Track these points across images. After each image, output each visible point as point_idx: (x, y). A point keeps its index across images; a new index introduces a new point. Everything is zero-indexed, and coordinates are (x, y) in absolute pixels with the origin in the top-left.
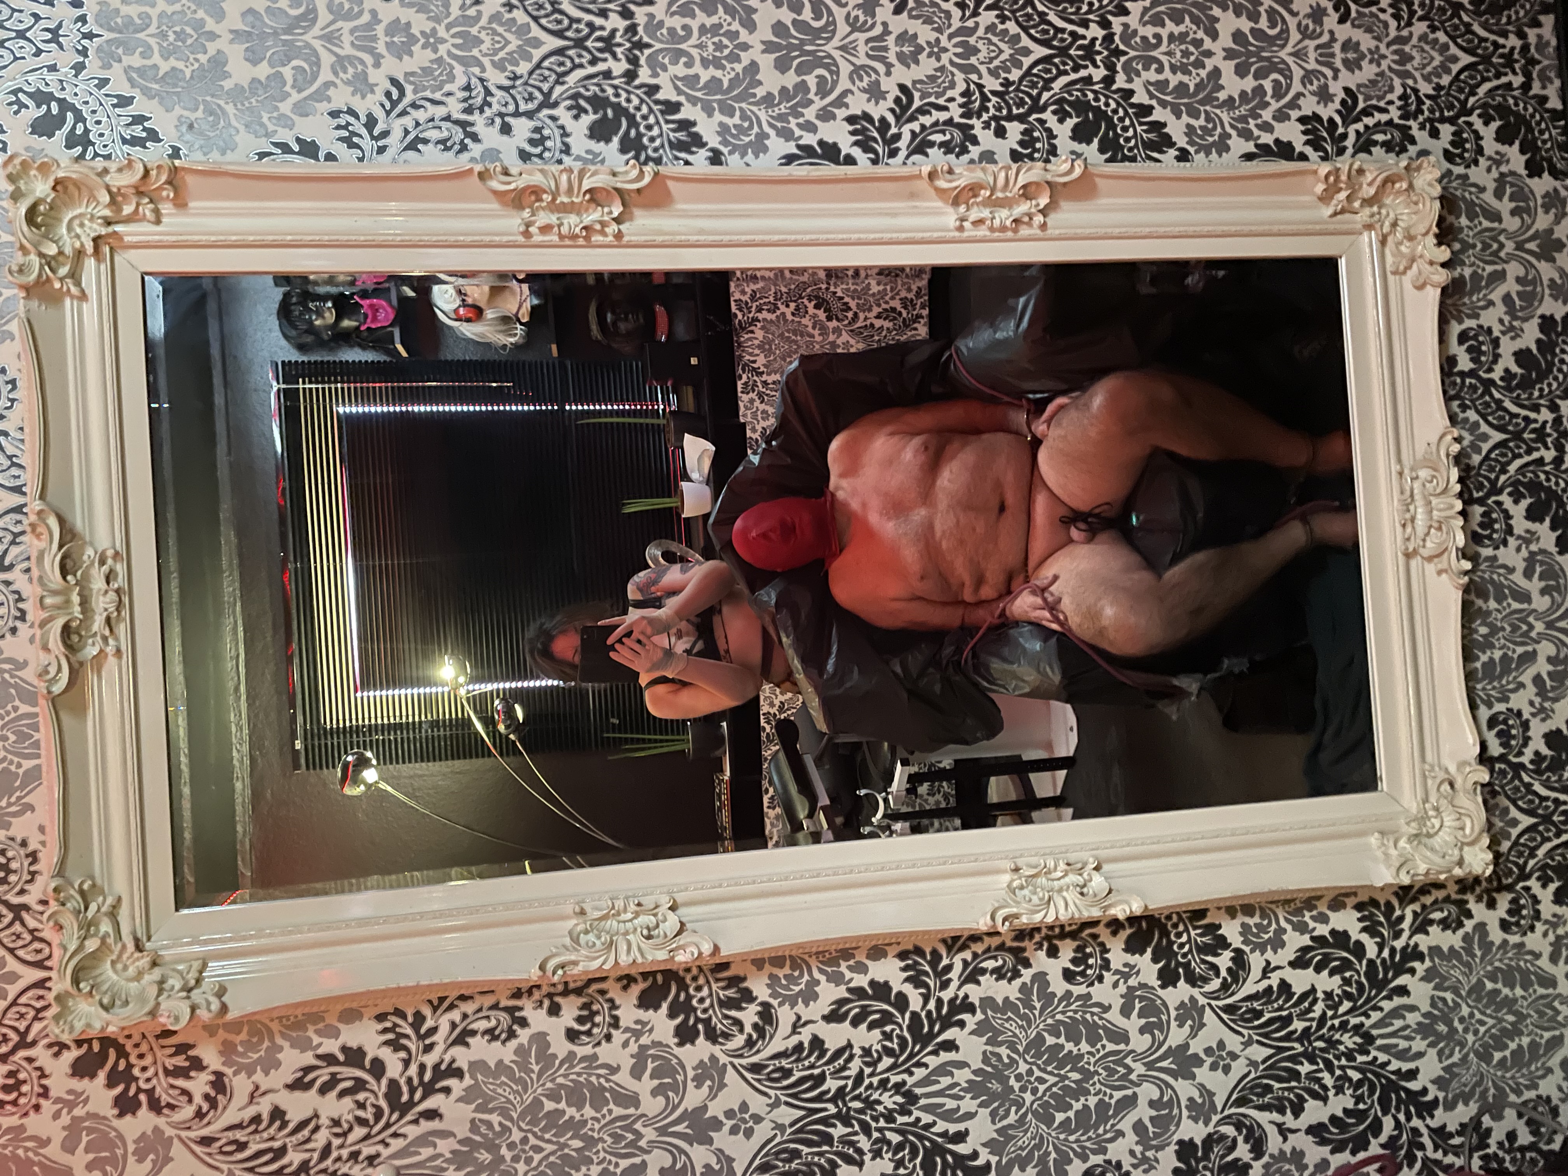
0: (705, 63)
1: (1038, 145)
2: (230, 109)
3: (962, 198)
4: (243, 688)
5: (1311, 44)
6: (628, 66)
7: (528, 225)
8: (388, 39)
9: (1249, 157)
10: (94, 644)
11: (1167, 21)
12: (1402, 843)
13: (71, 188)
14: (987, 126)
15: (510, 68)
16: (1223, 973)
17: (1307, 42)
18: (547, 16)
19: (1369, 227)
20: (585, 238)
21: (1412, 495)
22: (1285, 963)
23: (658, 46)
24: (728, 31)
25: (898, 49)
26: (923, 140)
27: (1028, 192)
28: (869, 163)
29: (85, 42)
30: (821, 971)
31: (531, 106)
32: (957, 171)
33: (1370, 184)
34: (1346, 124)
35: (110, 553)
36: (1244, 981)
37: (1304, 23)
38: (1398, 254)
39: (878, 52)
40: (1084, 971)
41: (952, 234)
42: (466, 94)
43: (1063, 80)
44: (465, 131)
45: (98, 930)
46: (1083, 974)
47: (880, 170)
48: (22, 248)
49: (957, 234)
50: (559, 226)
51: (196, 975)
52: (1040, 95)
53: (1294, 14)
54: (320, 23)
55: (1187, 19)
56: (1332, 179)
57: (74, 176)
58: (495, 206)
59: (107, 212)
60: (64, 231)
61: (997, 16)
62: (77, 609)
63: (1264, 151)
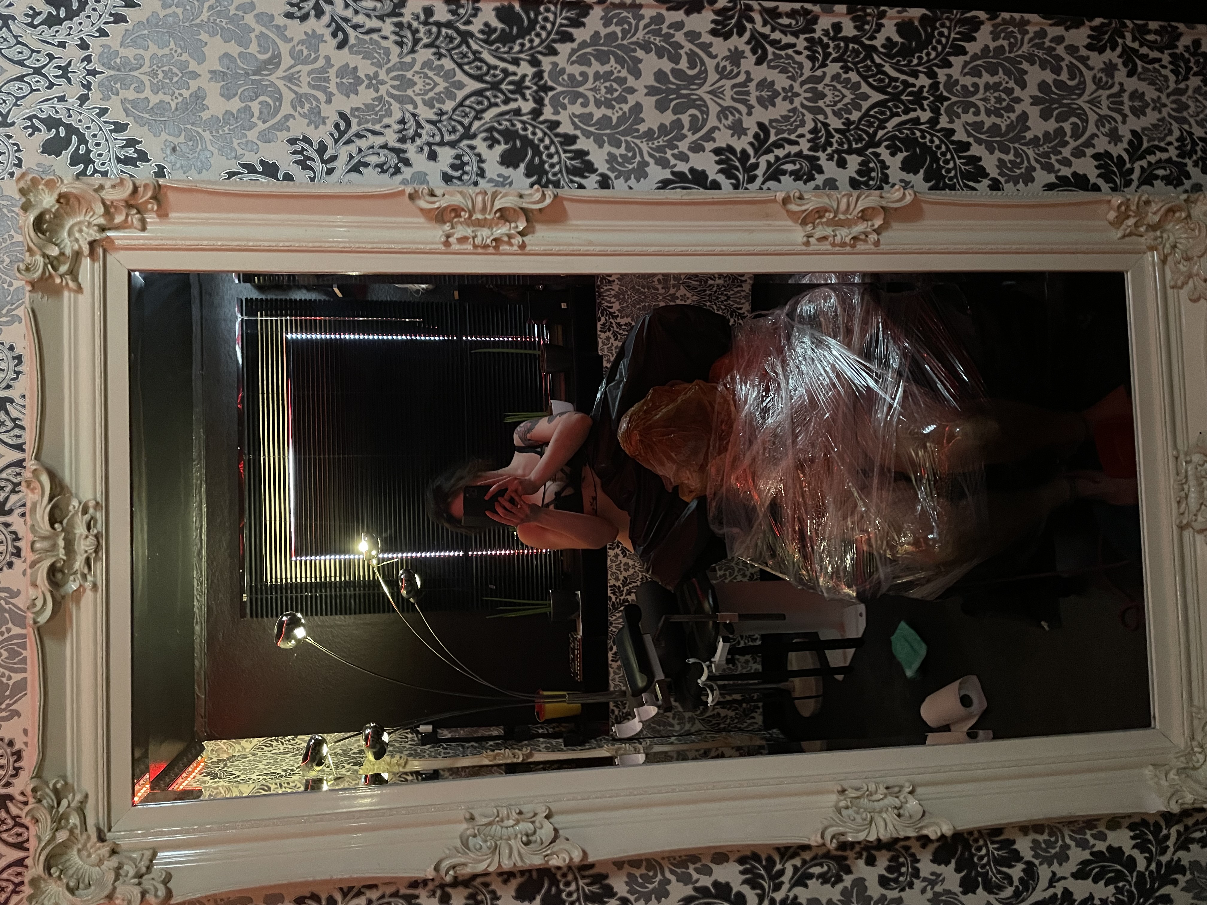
0: (598, 104)
1: (873, 174)
2: (207, 135)
3: (809, 219)
4: (204, 552)
5: (1104, 93)
6: (534, 105)
7: (448, 236)
8: (338, 80)
9: (1050, 187)
10: (74, 580)
11: (984, 73)
12: (1172, 775)
13: (72, 200)
14: (830, 158)
15: (437, 105)
16: (1016, 883)
17: (1100, 92)
18: (469, 63)
19: (1152, 249)
20: (494, 247)
21: (1186, 477)
22: (1068, 875)
23: (560, 89)
24: (618, 77)
25: (758, 93)
26: (777, 168)
27: (865, 215)
28: (731, 187)
29: (90, 78)
30: (672, 872)
31: (453, 137)
32: (806, 197)
33: (1155, 213)
34: (1132, 162)
35: (92, 504)
36: (1034, 889)
37: (1098, 76)
38: (1176, 271)
39: (741, 95)
40: (898, 877)
41: (799, 248)
42: (400, 127)
43: (895, 121)
44: (399, 156)
45: (68, 821)
46: (896, 880)
47: (741, 194)
48: (30, 250)
49: (804, 248)
50: (474, 238)
51: (147, 863)
52: (875, 133)
53: (1091, 69)
54: (283, 66)
55: (1001, 71)
56: (1123, 208)
57: (74, 191)
58: (422, 220)
59: (102, 221)
60: (65, 234)
61: (842, 68)
62: (62, 551)
63: (1063, 183)
